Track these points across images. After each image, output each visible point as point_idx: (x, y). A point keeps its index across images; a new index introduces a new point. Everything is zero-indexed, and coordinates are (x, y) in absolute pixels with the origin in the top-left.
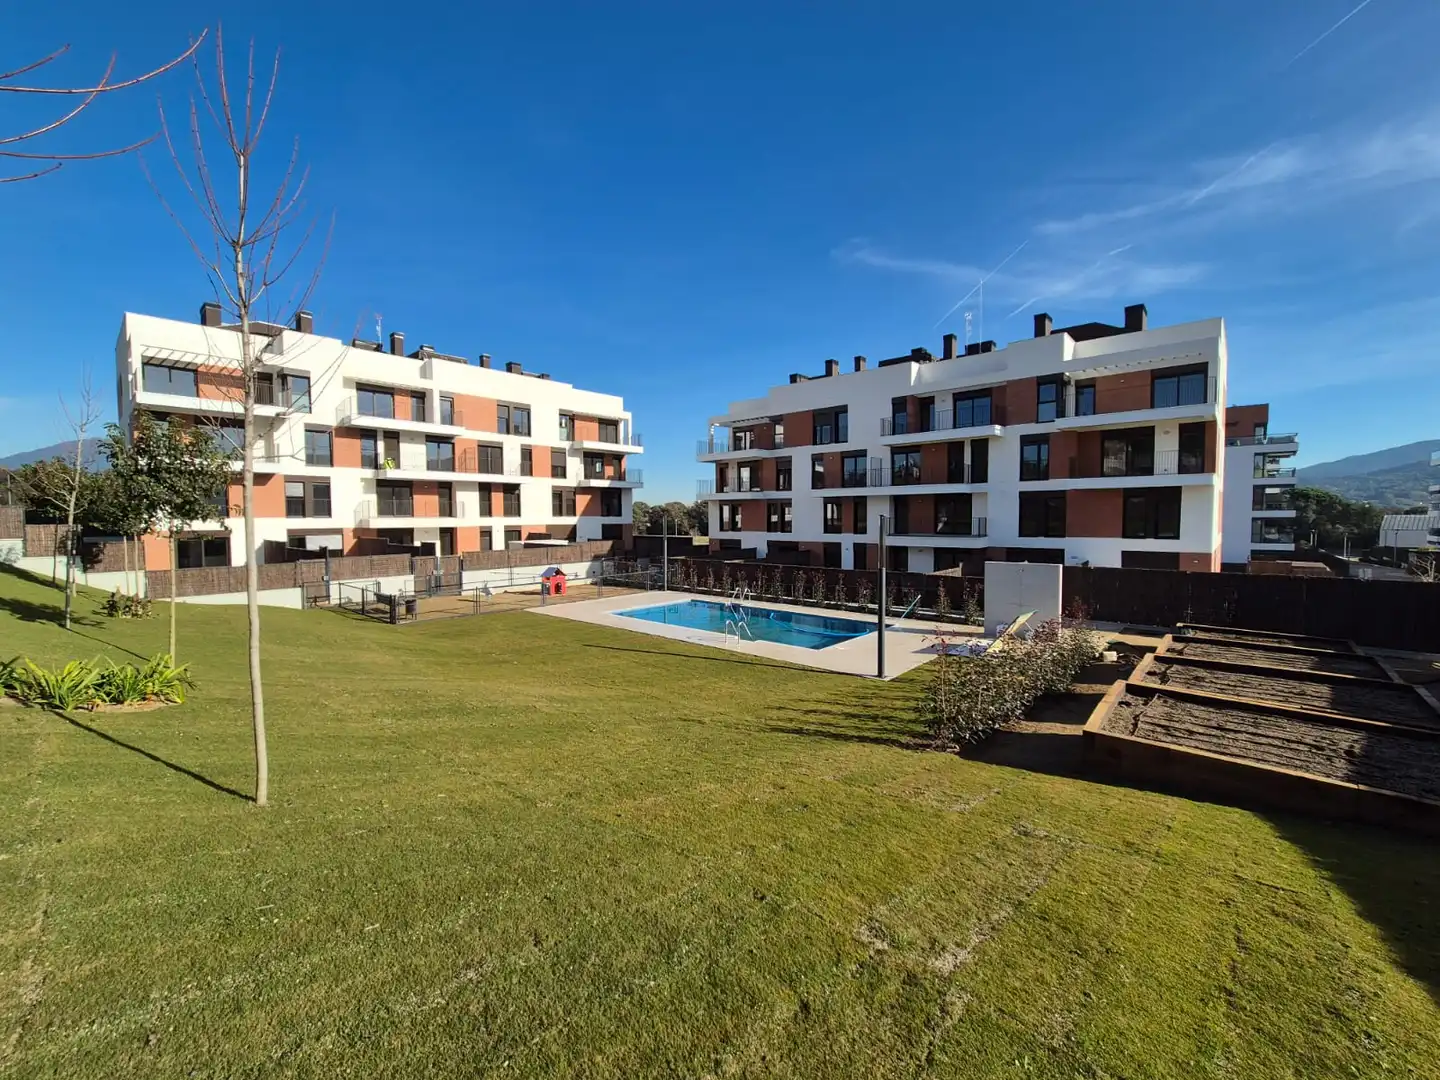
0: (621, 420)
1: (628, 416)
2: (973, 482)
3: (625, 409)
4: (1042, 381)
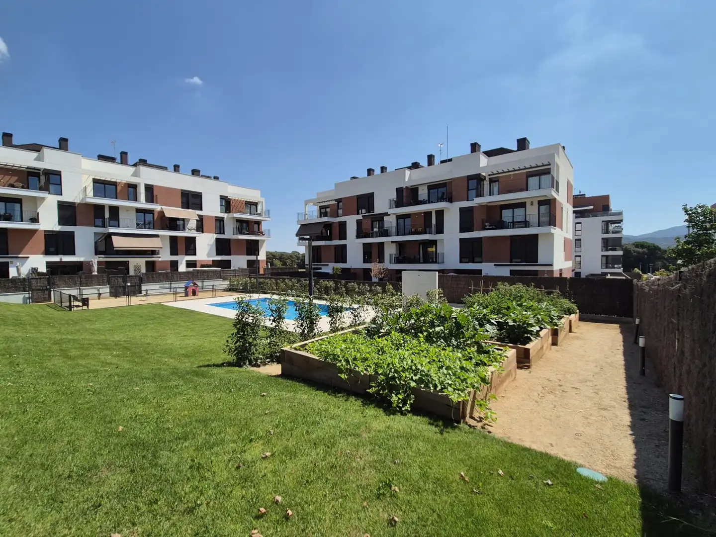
0: (259, 202)
1: (263, 200)
2: (436, 234)
3: (261, 197)
4: (470, 178)
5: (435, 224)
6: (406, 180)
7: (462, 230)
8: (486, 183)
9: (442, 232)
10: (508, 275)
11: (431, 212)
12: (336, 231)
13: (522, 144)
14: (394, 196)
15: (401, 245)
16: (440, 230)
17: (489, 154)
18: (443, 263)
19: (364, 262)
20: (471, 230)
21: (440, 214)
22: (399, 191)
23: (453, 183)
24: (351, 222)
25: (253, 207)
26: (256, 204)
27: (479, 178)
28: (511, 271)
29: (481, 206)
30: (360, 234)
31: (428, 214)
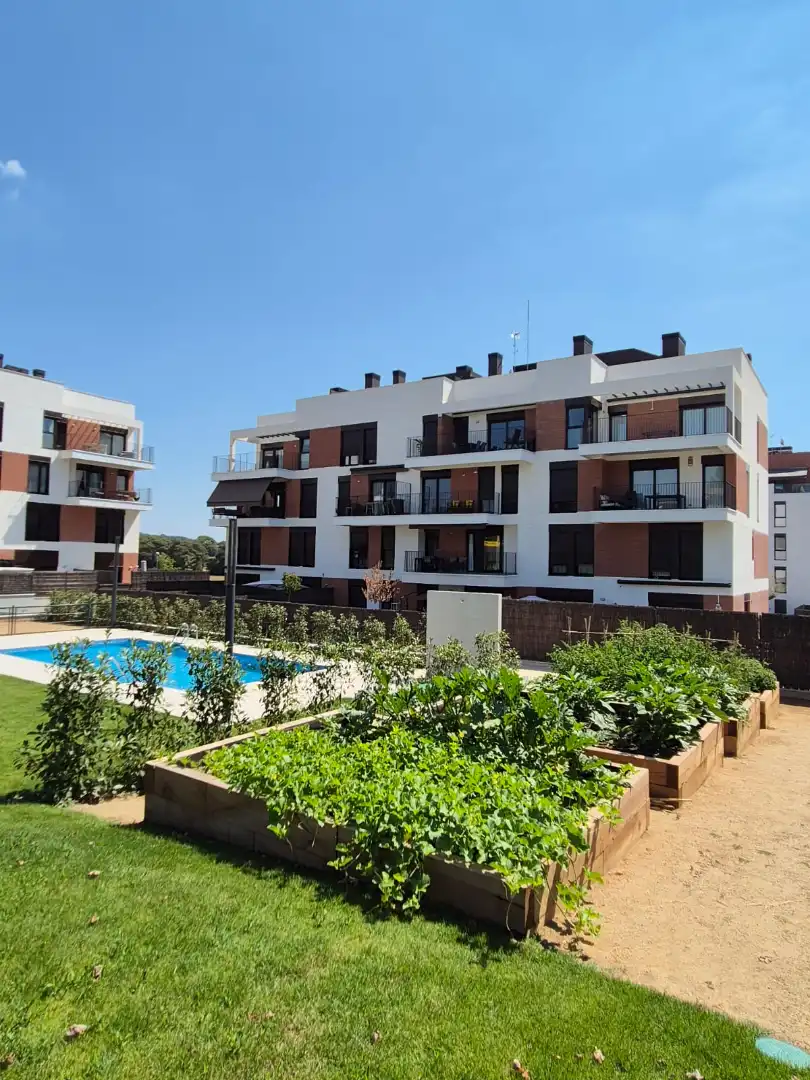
0: (132, 429)
1: (139, 425)
2: (503, 513)
3: (137, 418)
4: (571, 404)
5: (500, 492)
6: (444, 402)
7: (555, 508)
8: (603, 416)
9: (515, 511)
10: (645, 603)
11: (494, 468)
12: (294, 496)
13: (672, 345)
14: (418, 432)
15: (430, 534)
16: (510, 506)
17: (610, 359)
18: (516, 574)
19: (352, 566)
20: (572, 508)
21: (511, 472)
22: (429, 422)
23: (537, 412)
24: (328, 480)
25: (118, 439)
26: (124, 433)
27: (588, 406)
28: (651, 595)
29: (593, 462)
30: (345, 507)
31: (486, 472)
